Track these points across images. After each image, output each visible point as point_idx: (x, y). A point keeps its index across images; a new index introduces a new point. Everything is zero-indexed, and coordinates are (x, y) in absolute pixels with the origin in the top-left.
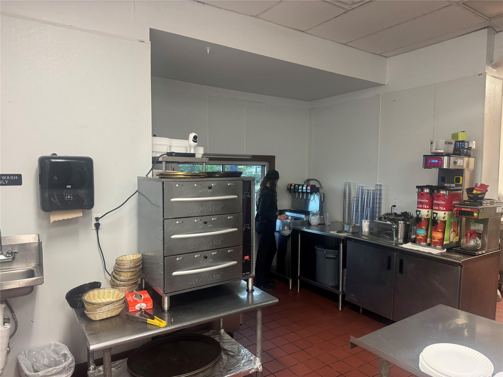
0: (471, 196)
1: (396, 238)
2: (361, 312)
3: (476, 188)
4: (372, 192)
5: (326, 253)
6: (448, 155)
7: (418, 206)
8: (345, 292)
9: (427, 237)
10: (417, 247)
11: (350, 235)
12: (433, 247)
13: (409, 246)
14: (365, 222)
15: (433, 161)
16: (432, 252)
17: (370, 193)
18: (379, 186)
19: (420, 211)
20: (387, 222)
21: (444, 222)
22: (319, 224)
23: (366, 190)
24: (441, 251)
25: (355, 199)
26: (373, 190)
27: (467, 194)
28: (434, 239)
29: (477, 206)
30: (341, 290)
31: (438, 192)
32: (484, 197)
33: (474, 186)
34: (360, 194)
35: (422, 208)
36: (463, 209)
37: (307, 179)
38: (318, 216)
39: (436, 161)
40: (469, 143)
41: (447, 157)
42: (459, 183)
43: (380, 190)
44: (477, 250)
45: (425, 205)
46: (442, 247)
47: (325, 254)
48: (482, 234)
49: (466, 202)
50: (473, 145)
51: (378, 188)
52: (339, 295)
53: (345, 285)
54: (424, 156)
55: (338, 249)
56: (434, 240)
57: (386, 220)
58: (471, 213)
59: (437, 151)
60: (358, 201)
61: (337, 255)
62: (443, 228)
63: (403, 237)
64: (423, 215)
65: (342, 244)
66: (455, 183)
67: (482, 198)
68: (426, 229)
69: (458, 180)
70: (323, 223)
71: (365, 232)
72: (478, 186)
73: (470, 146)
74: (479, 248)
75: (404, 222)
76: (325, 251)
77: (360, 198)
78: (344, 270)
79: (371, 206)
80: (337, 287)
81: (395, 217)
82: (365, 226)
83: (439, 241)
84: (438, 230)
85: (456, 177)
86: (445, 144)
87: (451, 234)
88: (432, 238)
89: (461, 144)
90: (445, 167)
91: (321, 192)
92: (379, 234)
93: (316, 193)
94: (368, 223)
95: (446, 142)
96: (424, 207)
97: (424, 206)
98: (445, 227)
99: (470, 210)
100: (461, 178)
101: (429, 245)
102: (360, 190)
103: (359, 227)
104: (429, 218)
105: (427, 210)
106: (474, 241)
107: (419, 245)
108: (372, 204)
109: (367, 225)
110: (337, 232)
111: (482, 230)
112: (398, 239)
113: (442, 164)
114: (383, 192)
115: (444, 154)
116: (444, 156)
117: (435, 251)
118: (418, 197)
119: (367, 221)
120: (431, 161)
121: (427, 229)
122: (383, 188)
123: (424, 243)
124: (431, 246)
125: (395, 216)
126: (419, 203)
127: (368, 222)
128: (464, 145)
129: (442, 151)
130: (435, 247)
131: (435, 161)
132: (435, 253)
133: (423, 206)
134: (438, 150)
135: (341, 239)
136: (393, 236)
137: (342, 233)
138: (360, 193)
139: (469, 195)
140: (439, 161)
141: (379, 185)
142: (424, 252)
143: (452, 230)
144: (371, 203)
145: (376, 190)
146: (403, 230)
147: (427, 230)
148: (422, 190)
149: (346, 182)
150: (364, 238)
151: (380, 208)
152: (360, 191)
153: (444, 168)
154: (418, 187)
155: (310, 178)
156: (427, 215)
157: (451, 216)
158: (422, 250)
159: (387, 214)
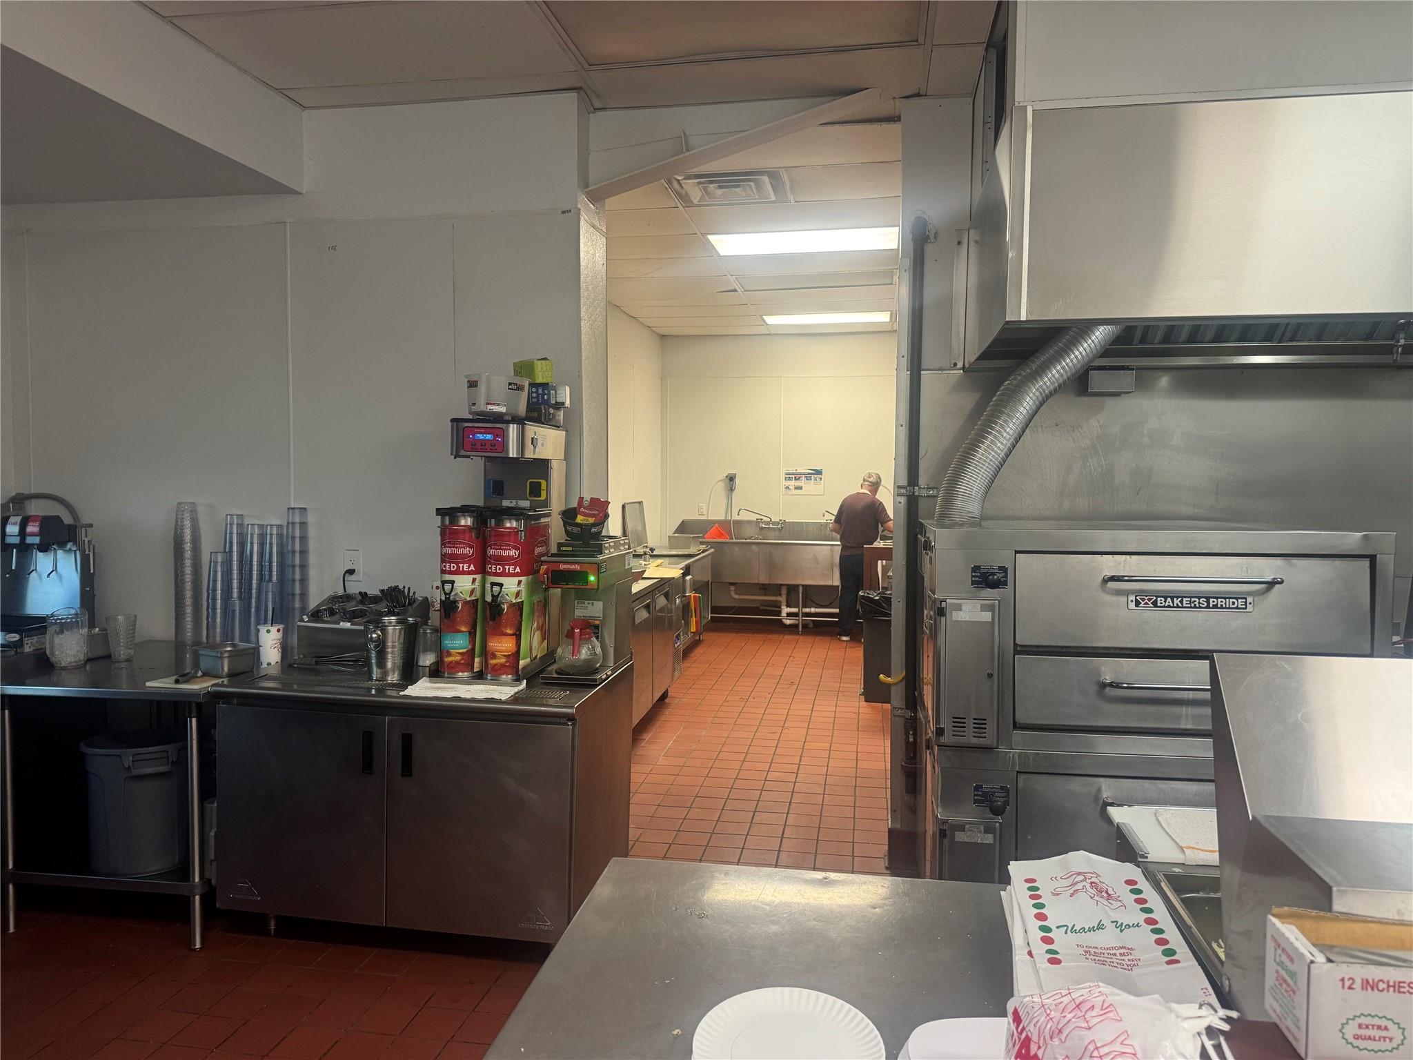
0: (576, 530)
1: (379, 671)
2: (273, 930)
3: (582, 510)
4: (275, 532)
5: (133, 761)
6: (520, 421)
7: (445, 566)
8: (213, 882)
9: (474, 654)
10: (449, 688)
11: (222, 685)
12: (492, 680)
13: (423, 689)
14: (268, 631)
15: (481, 437)
16: (497, 696)
17: (271, 535)
18: (297, 511)
19: (452, 582)
20: (341, 624)
21: (519, 607)
22: (89, 660)
23: (256, 527)
24: (516, 689)
25: (220, 559)
26: (280, 527)
27: (565, 526)
28: (494, 656)
29: (593, 556)
30: (197, 879)
31: (499, 523)
32: (601, 532)
33: (575, 505)
34: (235, 541)
35: (458, 572)
36: (562, 567)
37: (14, 494)
38: (85, 631)
39: (489, 437)
40: (558, 392)
41: (515, 425)
42: (540, 496)
43: (303, 525)
44: (596, 671)
45: (464, 563)
46: (514, 678)
47: (129, 767)
48: (600, 628)
49: (564, 548)
50: (565, 395)
51: (297, 519)
52: (192, 898)
53: (212, 857)
54: (453, 420)
55: (183, 736)
56: (493, 662)
57: (337, 617)
58: (582, 576)
59: (490, 407)
60: (228, 564)
61: (175, 760)
62: (516, 622)
63: (401, 665)
64: (461, 592)
65: (194, 720)
66: (529, 498)
67: (598, 536)
68: (470, 633)
69: (536, 490)
70: (101, 653)
71: (269, 664)
72: (586, 503)
73: (559, 400)
74: (598, 665)
75: (400, 617)
76: (128, 756)
77: (235, 554)
78: (207, 806)
79: (274, 579)
80: (183, 871)
81: (360, 607)
82: (270, 643)
83: (508, 661)
84: (503, 630)
85: (530, 483)
86: (509, 389)
87: (534, 635)
88: (486, 654)
89: (540, 391)
90: (513, 454)
91: (86, 542)
92: (318, 666)
93: (62, 545)
94: (280, 635)
95: (510, 384)
96: (461, 569)
97: (463, 567)
98: (522, 621)
99: (578, 567)
100: (543, 483)
101: (480, 677)
102: (235, 527)
103: (251, 651)
104: (477, 600)
105: (470, 577)
106: (589, 649)
107: (453, 680)
108: (277, 572)
109: (275, 642)
110: (177, 682)
111: (602, 616)
112: (385, 674)
113: (504, 446)
114: (312, 532)
115: (507, 418)
116: (508, 422)
117: (502, 692)
118: (442, 541)
119: (274, 629)
120: (474, 436)
121: (473, 631)
122: (311, 518)
123: (466, 673)
124: (486, 679)
125: (362, 602)
126: (445, 558)
127: (278, 631)
128: (549, 394)
129: (502, 409)
130: (496, 681)
131: (485, 435)
132: (504, 697)
133: (458, 567)
134: (491, 404)
135: (190, 703)
136: (367, 663)
137: (194, 680)
138: (235, 536)
139: (570, 529)
140: (497, 435)
141: (300, 508)
142: (473, 700)
143: (535, 625)
144: (275, 568)
145: (290, 526)
146: (401, 643)
147: (472, 634)
148: (454, 520)
149: (179, 504)
150: (269, 687)
151: (304, 581)
152: (235, 531)
153: (511, 456)
154: (440, 512)
155: (27, 492)
156: (472, 592)
157: (533, 588)
158: (468, 696)
159: (334, 599)
